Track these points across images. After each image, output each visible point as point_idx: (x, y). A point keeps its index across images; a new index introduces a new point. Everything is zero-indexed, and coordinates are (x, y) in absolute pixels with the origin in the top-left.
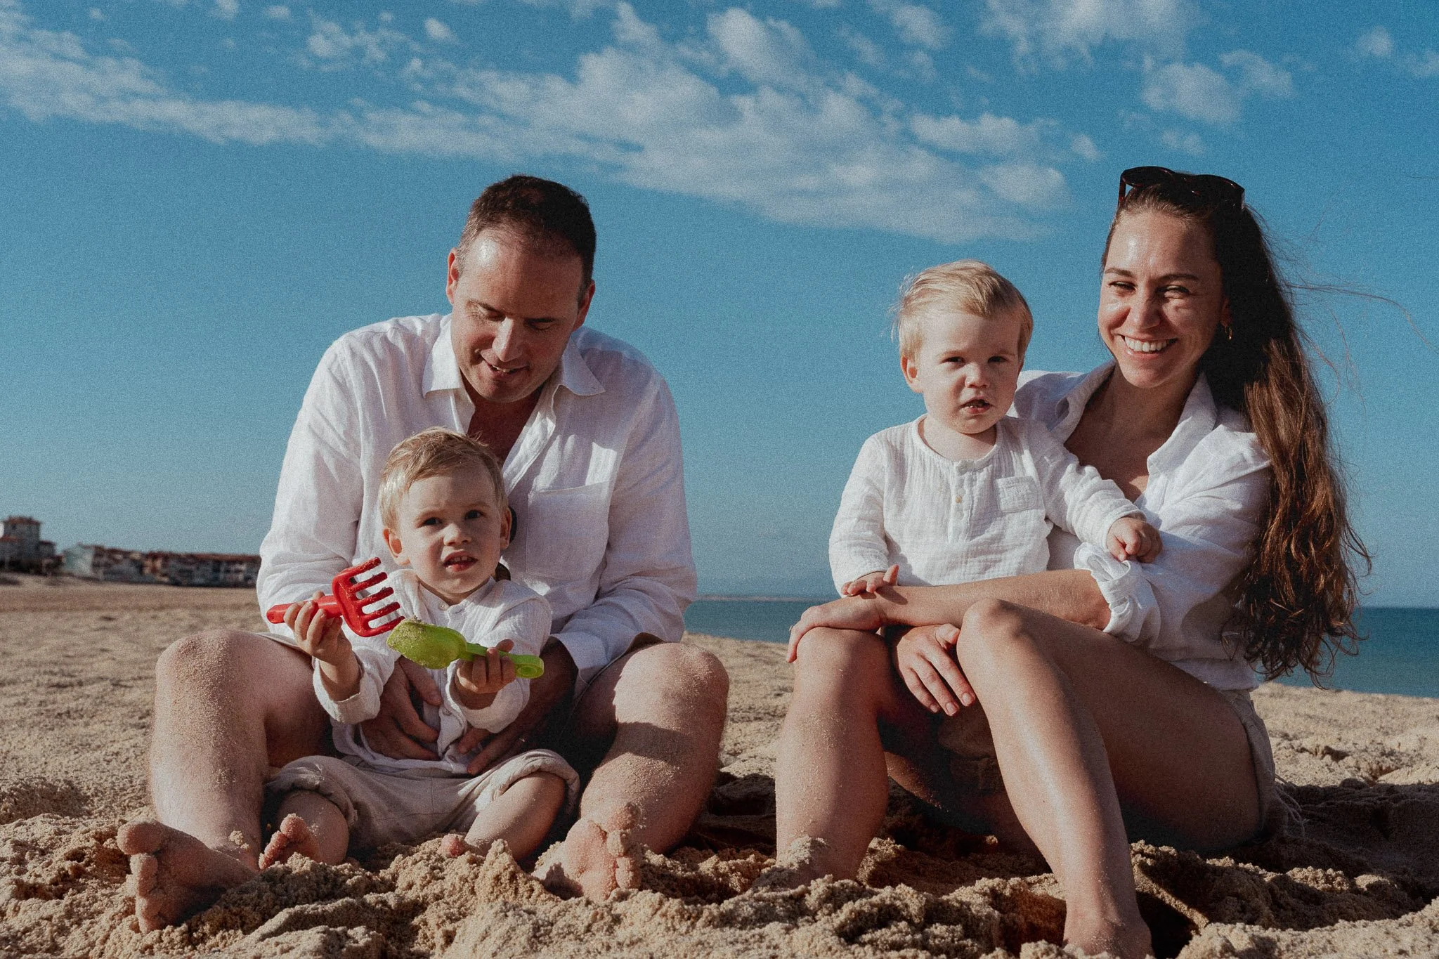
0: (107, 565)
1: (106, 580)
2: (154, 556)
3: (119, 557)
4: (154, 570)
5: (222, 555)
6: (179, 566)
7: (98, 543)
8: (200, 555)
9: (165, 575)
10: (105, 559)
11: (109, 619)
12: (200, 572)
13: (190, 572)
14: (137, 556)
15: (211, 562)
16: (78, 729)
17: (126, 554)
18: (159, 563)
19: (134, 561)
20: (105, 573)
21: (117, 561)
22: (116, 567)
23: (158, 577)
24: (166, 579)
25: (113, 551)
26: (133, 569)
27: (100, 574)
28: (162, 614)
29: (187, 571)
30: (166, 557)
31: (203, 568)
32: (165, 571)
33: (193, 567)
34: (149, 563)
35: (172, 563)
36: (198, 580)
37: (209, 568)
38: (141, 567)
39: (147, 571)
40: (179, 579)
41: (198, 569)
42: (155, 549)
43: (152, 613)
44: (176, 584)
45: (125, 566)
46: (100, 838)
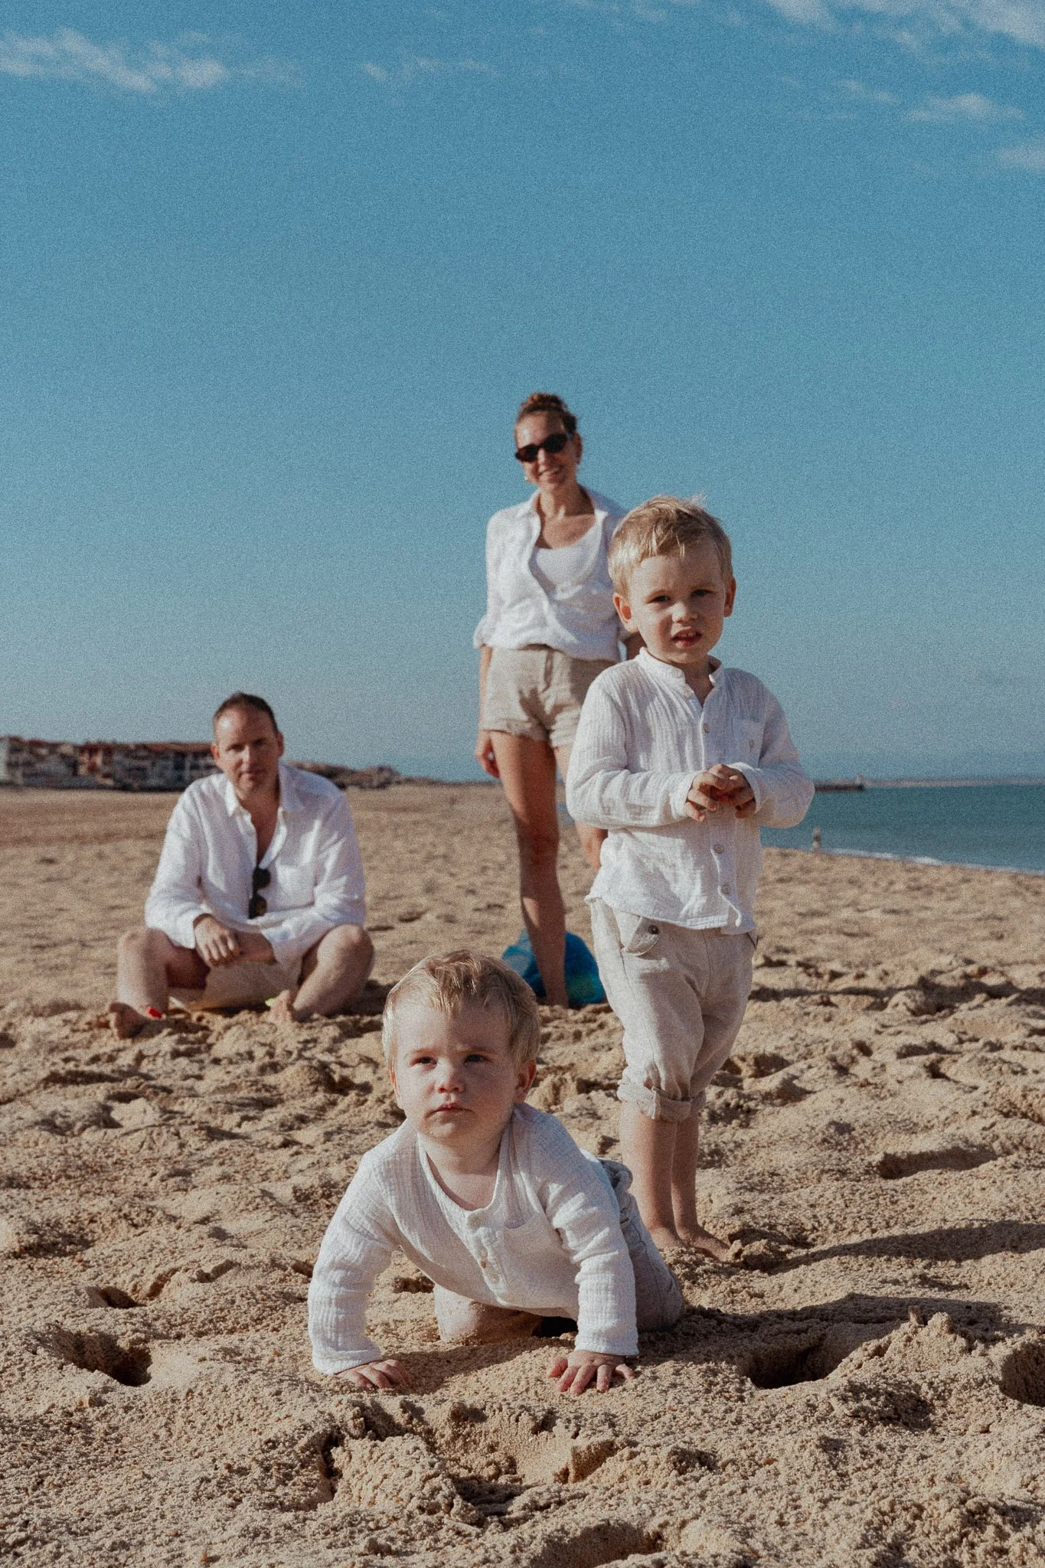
0: (28, 764)
1: (28, 785)
2: (91, 749)
3: (44, 751)
4: (93, 769)
5: (186, 745)
6: (128, 762)
7: (14, 732)
8: (157, 745)
9: (107, 776)
10: (24, 756)
11: (51, 861)
12: (157, 769)
13: (142, 769)
14: (66, 750)
15: (172, 755)
16: (66, 976)
17: (53, 747)
18: (98, 759)
19: (63, 756)
20: (24, 775)
21: (41, 758)
22: (40, 766)
23: (99, 779)
24: (109, 782)
25: (36, 744)
26: (63, 769)
27: (19, 779)
28: (107, 848)
29: (139, 769)
30: (108, 750)
31: (161, 763)
32: (107, 770)
33: (146, 763)
34: (85, 758)
35: (117, 757)
36: (153, 782)
37: (170, 763)
38: (74, 766)
39: (83, 770)
40: (129, 781)
41: (153, 764)
42: (93, 739)
43: (96, 848)
44: (125, 788)
45: (53, 765)
46: (98, 1017)
